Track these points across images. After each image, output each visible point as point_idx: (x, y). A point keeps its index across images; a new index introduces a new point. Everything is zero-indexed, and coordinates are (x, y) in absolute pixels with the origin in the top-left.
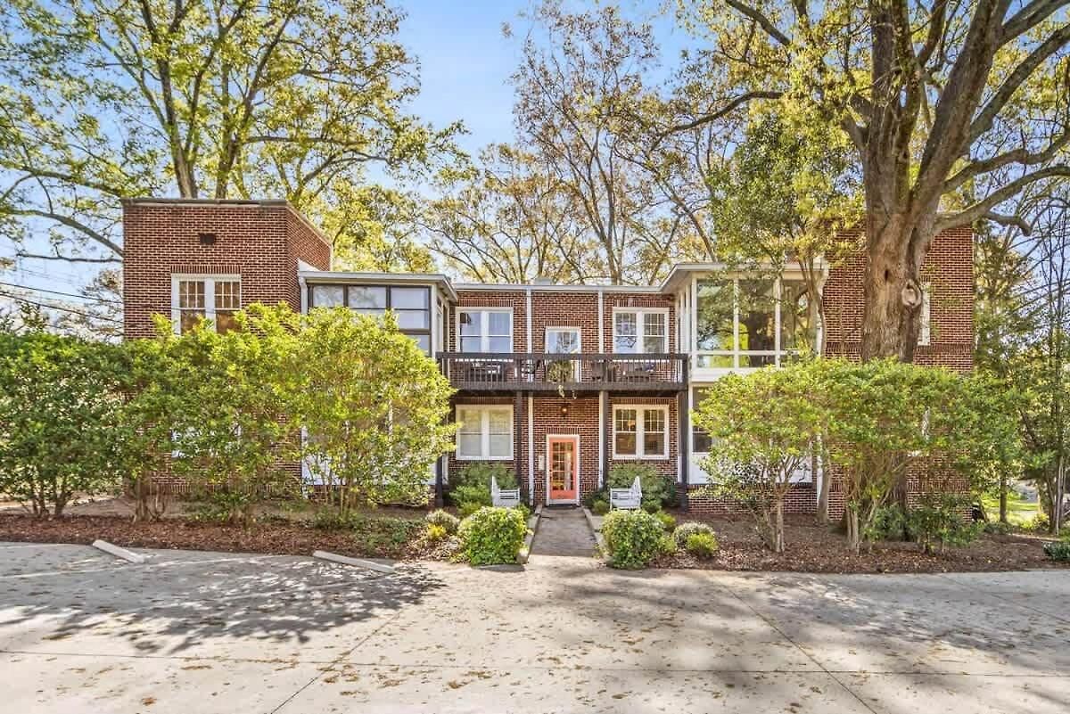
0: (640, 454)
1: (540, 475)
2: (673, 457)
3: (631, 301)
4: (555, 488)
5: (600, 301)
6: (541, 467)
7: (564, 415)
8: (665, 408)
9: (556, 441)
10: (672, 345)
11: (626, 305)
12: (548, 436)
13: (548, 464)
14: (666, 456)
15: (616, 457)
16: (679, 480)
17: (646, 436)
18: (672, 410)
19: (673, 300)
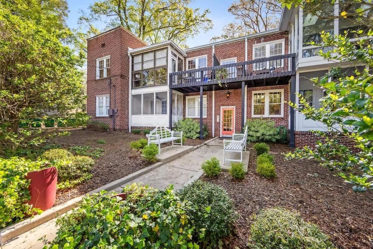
0: (267, 114)
1: (217, 124)
2: (286, 115)
3: (263, 39)
4: (225, 130)
5: (246, 43)
6: (218, 121)
7: (228, 97)
8: (282, 91)
9: (225, 110)
10: (286, 49)
11: (260, 42)
12: (221, 107)
13: (221, 120)
14: (282, 115)
15: (253, 116)
16: (289, 128)
17: (270, 106)
18: (286, 92)
19: (288, 34)
